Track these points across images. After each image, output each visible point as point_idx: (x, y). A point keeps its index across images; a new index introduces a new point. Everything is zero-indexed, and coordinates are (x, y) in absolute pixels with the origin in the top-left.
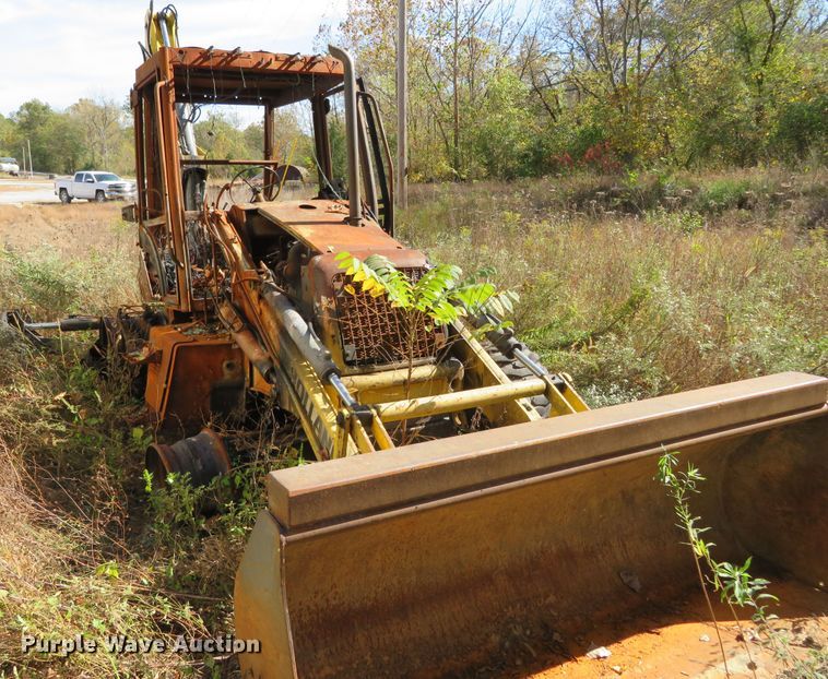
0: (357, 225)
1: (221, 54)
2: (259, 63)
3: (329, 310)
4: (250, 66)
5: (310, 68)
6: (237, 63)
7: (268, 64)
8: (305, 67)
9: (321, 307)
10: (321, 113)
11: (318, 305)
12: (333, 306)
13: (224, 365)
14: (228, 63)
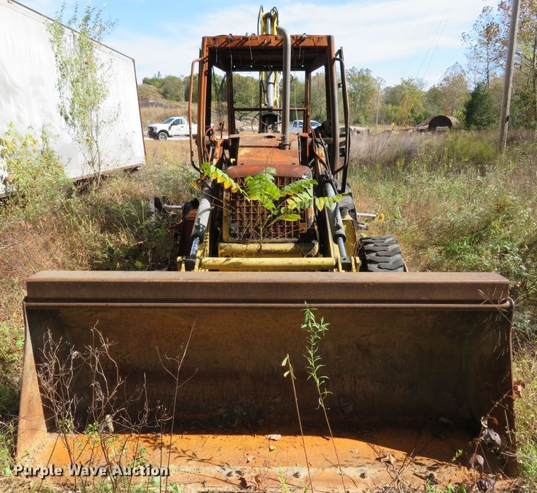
0: (284, 149)
1: (238, 38)
2: (263, 43)
3: (226, 200)
4: (257, 45)
5: (299, 43)
6: (249, 43)
7: (270, 42)
8: (296, 43)
14: (242, 44)
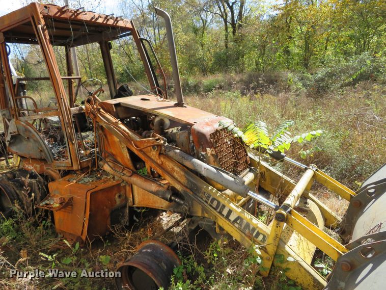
0: (183, 107)
2: (92, 18)
3: (213, 155)
4: (88, 19)
7: (97, 19)
8: (114, 22)
9: (207, 154)
10: (107, 49)
11: (203, 153)
12: (214, 153)
13: (116, 197)
